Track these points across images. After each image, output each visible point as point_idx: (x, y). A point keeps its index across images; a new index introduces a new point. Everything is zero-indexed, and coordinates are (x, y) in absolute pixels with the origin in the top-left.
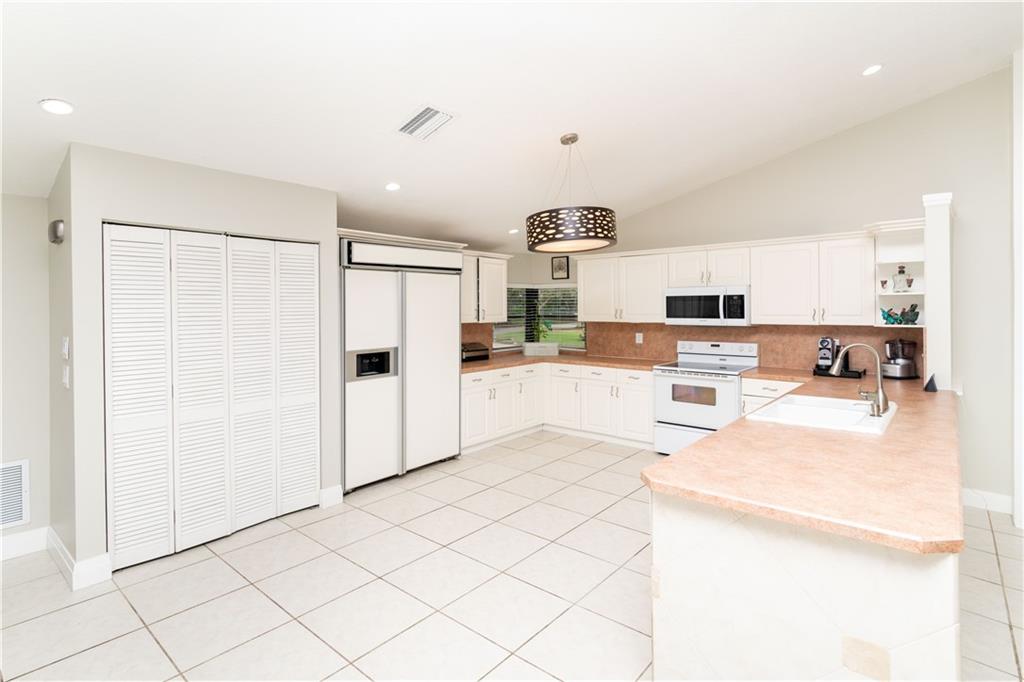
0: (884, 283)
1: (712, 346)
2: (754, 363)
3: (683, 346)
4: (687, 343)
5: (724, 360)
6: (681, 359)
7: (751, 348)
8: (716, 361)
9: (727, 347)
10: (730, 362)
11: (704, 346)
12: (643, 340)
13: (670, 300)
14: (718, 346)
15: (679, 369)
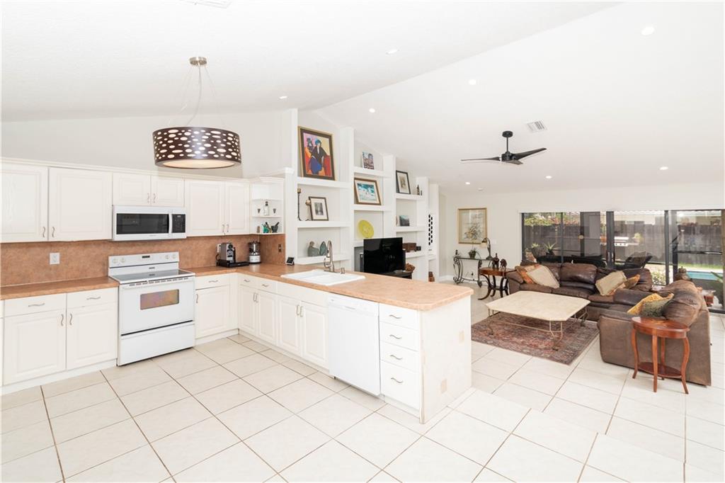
0: (259, 210)
1: (143, 257)
2: (176, 267)
3: (113, 261)
4: (119, 258)
5: (154, 268)
6: (111, 273)
7: (174, 257)
8: (146, 270)
9: (156, 257)
10: (158, 269)
11: (136, 259)
12: (61, 260)
13: (121, 217)
14: (149, 257)
15: (147, 280)
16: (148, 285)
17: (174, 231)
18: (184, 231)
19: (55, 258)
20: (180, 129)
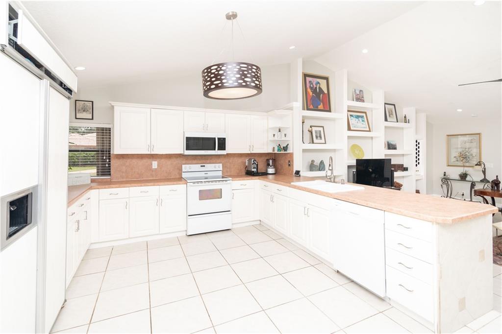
0: (274, 135)
1: (201, 166)
2: (220, 174)
3: (185, 167)
4: (188, 166)
5: (207, 174)
6: (184, 175)
7: (219, 166)
8: (203, 174)
9: (209, 167)
10: (210, 174)
11: (196, 167)
12: (158, 165)
13: (188, 139)
14: (204, 166)
15: (203, 181)
16: (203, 184)
17: (219, 149)
18: (225, 149)
19: (155, 164)
20: (218, 65)
